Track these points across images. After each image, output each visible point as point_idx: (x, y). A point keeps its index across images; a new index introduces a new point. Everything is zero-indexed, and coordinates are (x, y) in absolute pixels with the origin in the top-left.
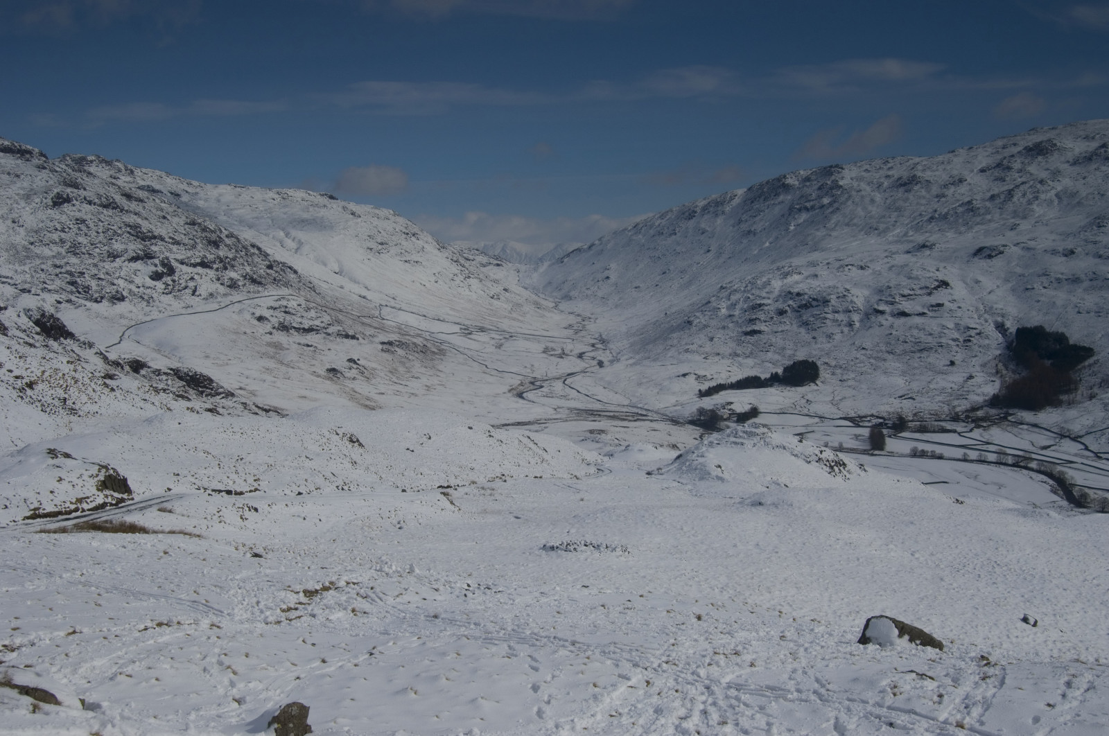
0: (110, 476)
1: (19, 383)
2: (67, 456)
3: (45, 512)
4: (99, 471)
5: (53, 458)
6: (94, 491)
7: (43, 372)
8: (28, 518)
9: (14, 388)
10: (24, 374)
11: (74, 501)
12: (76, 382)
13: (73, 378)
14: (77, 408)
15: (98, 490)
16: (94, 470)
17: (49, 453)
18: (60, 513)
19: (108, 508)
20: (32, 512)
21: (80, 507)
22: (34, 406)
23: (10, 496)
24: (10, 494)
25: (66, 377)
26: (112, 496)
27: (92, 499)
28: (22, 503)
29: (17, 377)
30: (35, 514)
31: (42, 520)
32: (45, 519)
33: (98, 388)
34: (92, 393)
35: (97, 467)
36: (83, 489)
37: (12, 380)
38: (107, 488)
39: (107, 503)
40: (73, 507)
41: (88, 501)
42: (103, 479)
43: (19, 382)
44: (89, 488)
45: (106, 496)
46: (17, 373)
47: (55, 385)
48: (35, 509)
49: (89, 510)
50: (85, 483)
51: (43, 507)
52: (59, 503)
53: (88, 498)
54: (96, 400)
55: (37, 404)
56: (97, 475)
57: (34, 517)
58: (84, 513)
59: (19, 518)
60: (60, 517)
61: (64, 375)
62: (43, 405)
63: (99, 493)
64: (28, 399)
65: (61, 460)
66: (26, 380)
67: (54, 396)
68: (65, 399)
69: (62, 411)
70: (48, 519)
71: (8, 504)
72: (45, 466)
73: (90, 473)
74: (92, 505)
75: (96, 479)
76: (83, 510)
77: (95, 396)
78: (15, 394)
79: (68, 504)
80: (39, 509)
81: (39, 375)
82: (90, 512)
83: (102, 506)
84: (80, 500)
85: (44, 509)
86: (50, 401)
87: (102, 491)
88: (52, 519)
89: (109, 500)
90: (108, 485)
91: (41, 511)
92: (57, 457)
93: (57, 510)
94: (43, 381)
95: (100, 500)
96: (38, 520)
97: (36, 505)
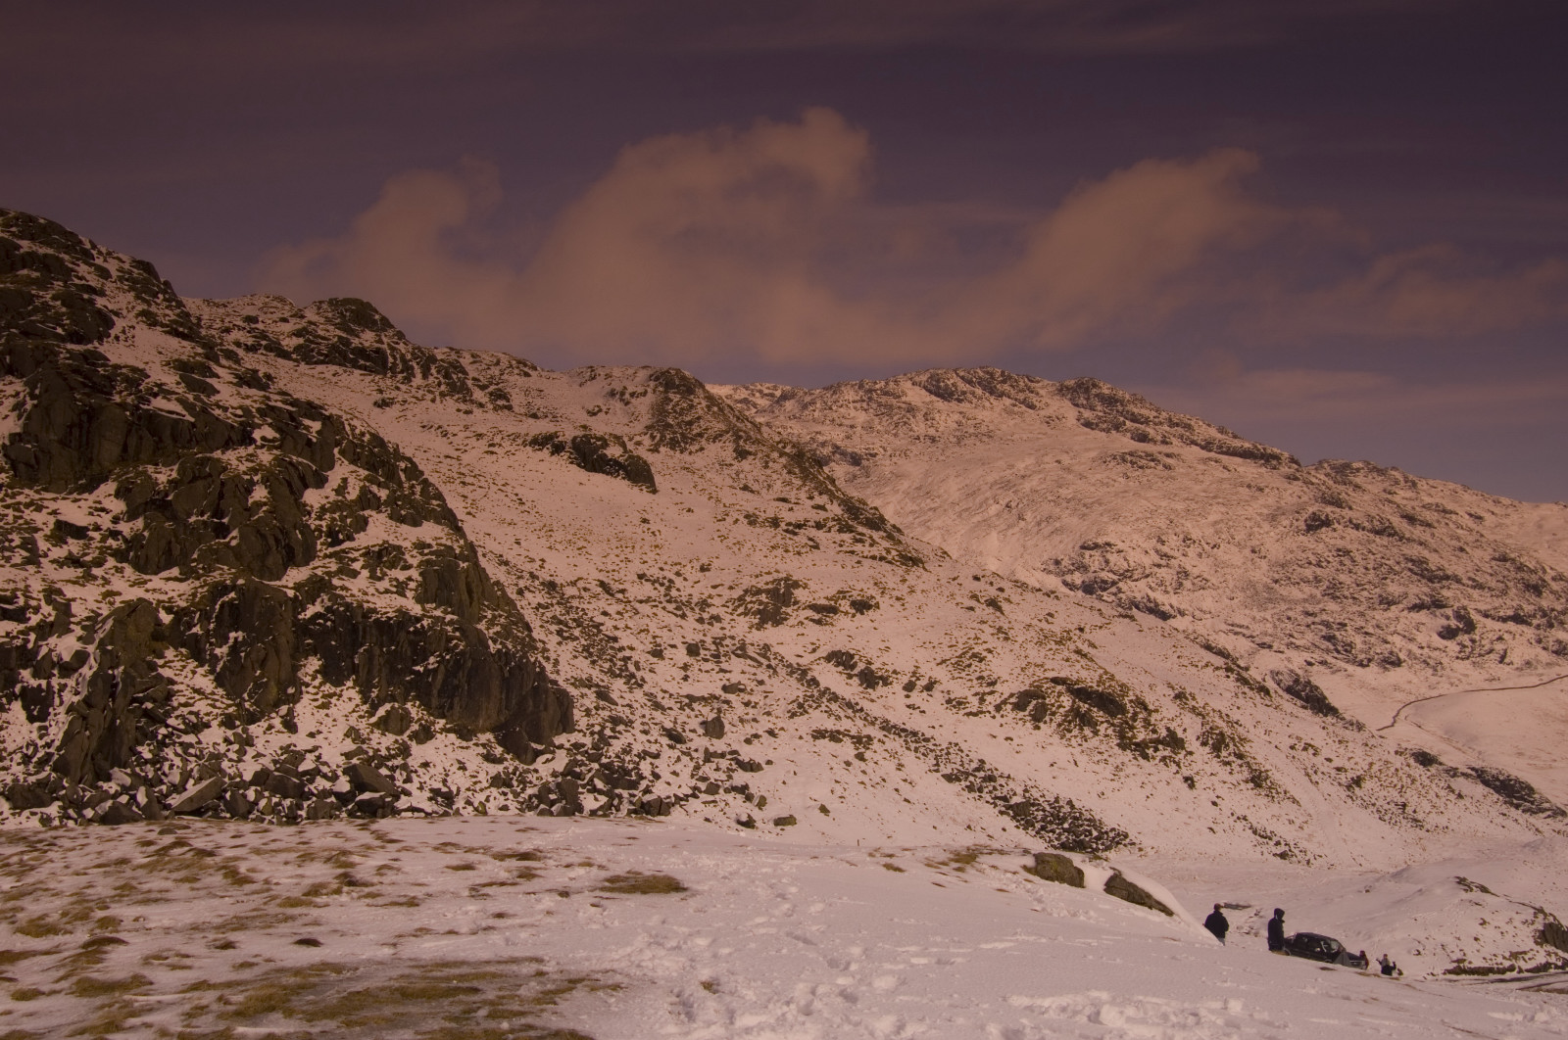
0: (1551, 925)
1: (1343, 778)
2: (1484, 890)
3: (1472, 966)
4: (1536, 917)
5: (1466, 890)
6: (1530, 944)
7: (1371, 764)
8: (1450, 972)
9: (1340, 784)
10: (1347, 765)
11: (1507, 955)
12: (1413, 781)
13: (1409, 776)
14: (1420, 817)
15: (1536, 943)
16: (1529, 914)
17: (1459, 883)
18: (1490, 970)
19: (1552, 971)
20: (1455, 965)
21: (1516, 965)
22: (1369, 810)
23: (1422, 939)
24: (1422, 936)
25: (1400, 773)
26: (1556, 954)
27: (1530, 955)
28: (1439, 950)
29: (1338, 769)
30: (1459, 967)
31: (1468, 977)
32: (1472, 977)
33: (1443, 793)
34: (1435, 800)
35: (1533, 911)
36: (1516, 939)
37: (1333, 773)
38: (1547, 941)
39: (1550, 964)
40: (1507, 964)
41: (1526, 957)
42: (1541, 928)
43: (1343, 776)
44: (1525, 939)
45: (1549, 954)
46: (1337, 763)
47: (1386, 784)
48: (1459, 961)
49: (1528, 971)
50: (1517, 931)
51: (1469, 958)
52: (1488, 957)
53: (1525, 953)
54: (1442, 809)
55: (1371, 808)
56: (1533, 923)
57: (1458, 971)
58: (1522, 975)
59: (1439, 971)
60: (1492, 976)
61: (1397, 770)
62: (1378, 811)
63: (1538, 948)
64: (1359, 802)
65: (1476, 895)
66: (1350, 774)
67: (1388, 800)
68: (1404, 806)
69: (1404, 822)
70: (1476, 977)
71: (1421, 949)
72: (1457, 901)
73: (1523, 917)
74: (1531, 965)
75: (1532, 927)
76: (1521, 971)
77: (1440, 803)
78: (1344, 794)
79: (1500, 960)
80: (1463, 961)
81: (1366, 768)
82: (1529, 974)
83: (1546, 967)
84: (1515, 955)
85: (1470, 963)
86: (1386, 807)
87: (1541, 945)
88: (1480, 977)
89: (1553, 960)
90: (1548, 936)
91: (1466, 964)
92: (1471, 890)
93: (1487, 965)
94: (1371, 777)
95: (1541, 958)
96: (1463, 976)
97: (1458, 955)
